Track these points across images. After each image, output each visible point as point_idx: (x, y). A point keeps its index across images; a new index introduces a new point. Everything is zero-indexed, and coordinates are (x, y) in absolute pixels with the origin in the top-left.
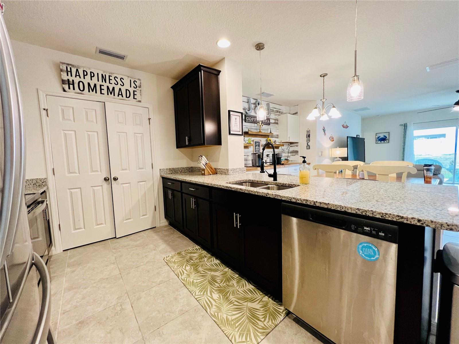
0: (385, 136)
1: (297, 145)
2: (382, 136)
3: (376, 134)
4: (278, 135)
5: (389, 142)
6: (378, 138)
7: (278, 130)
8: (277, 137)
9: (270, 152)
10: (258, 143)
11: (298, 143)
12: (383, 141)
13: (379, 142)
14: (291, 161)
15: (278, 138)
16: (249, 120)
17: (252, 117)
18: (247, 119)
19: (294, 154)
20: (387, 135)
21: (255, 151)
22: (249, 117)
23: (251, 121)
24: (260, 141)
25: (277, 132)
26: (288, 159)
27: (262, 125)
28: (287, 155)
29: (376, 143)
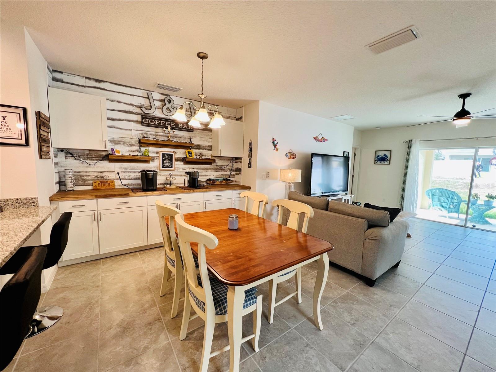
0: (385, 155)
1: (241, 160)
2: (382, 154)
3: (376, 151)
4: (211, 147)
5: (389, 164)
6: (378, 156)
7: (210, 140)
8: (210, 148)
9: (194, 169)
10: (169, 156)
11: (241, 158)
12: (383, 161)
13: (379, 162)
14: (236, 181)
15: (211, 150)
16: (149, 124)
17: (155, 120)
18: (146, 121)
19: (238, 173)
20: (388, 154)
21: (163, 167)
22: (149, 119)
23: (154, 124)
24: (173, 153)
25: (209, 142)
26: (230, 179)
27: (174, 132)
28: (228, 173)
29: (375, 164)
